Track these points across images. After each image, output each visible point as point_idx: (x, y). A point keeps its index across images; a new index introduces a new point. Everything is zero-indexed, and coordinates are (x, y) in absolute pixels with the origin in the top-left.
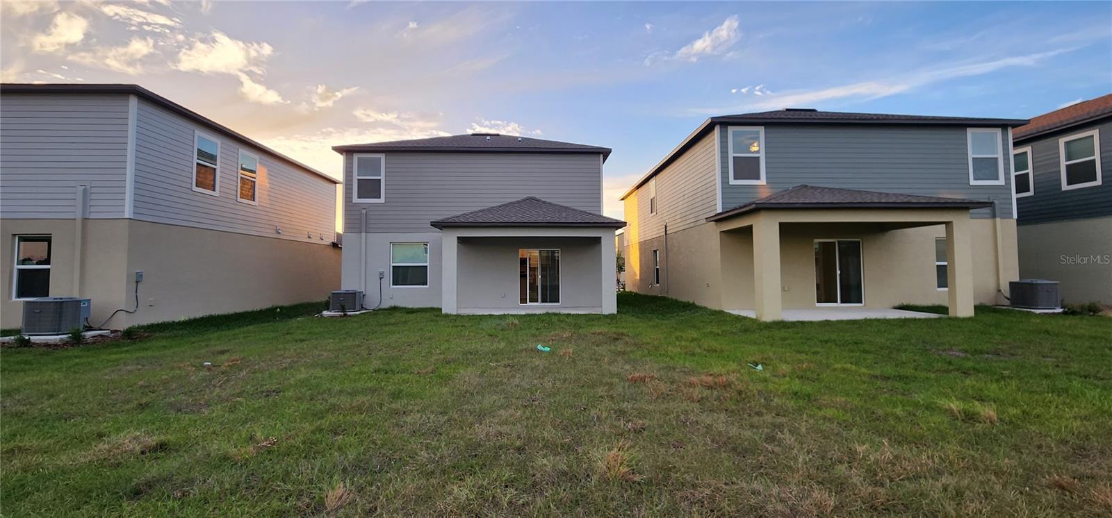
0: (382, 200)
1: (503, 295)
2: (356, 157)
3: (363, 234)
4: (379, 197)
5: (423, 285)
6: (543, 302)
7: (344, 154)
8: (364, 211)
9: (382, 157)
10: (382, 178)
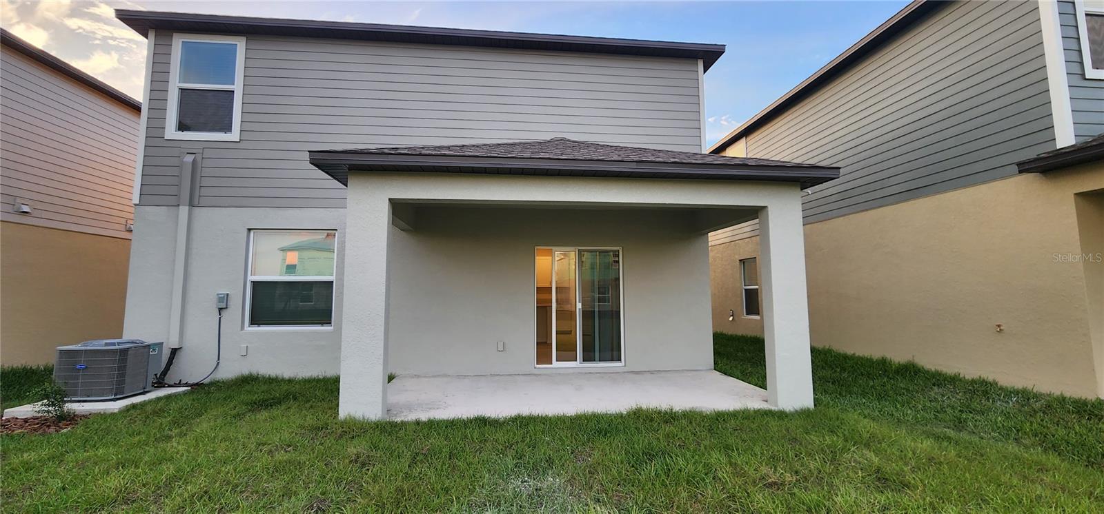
0: (234, 135)
1: (501, 348)
2: (178, 43)
3: (184, 210)
4: (228, 128)
5: (322, 324)
6: (585, 359)
7: (152, 35)
8: (190, 158)
9: (240, 44)
10: (237, 87)
